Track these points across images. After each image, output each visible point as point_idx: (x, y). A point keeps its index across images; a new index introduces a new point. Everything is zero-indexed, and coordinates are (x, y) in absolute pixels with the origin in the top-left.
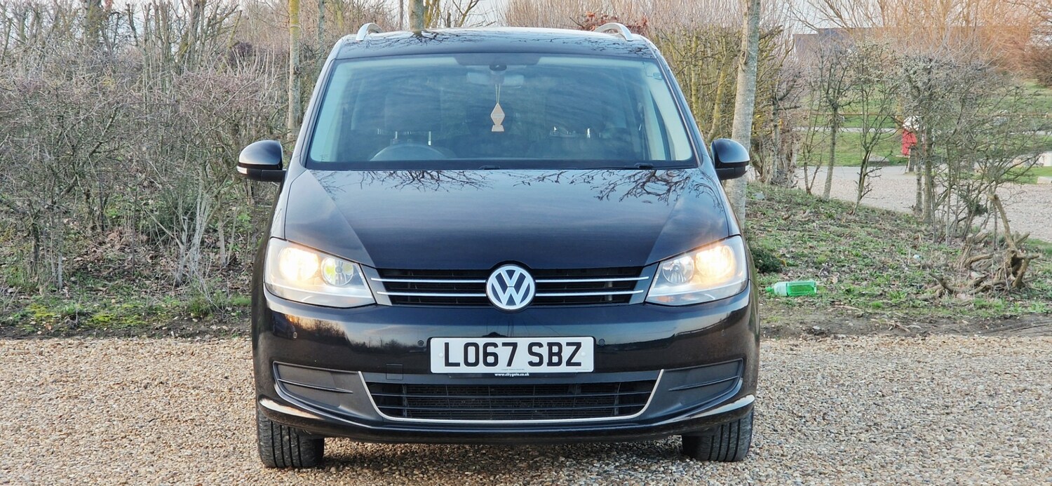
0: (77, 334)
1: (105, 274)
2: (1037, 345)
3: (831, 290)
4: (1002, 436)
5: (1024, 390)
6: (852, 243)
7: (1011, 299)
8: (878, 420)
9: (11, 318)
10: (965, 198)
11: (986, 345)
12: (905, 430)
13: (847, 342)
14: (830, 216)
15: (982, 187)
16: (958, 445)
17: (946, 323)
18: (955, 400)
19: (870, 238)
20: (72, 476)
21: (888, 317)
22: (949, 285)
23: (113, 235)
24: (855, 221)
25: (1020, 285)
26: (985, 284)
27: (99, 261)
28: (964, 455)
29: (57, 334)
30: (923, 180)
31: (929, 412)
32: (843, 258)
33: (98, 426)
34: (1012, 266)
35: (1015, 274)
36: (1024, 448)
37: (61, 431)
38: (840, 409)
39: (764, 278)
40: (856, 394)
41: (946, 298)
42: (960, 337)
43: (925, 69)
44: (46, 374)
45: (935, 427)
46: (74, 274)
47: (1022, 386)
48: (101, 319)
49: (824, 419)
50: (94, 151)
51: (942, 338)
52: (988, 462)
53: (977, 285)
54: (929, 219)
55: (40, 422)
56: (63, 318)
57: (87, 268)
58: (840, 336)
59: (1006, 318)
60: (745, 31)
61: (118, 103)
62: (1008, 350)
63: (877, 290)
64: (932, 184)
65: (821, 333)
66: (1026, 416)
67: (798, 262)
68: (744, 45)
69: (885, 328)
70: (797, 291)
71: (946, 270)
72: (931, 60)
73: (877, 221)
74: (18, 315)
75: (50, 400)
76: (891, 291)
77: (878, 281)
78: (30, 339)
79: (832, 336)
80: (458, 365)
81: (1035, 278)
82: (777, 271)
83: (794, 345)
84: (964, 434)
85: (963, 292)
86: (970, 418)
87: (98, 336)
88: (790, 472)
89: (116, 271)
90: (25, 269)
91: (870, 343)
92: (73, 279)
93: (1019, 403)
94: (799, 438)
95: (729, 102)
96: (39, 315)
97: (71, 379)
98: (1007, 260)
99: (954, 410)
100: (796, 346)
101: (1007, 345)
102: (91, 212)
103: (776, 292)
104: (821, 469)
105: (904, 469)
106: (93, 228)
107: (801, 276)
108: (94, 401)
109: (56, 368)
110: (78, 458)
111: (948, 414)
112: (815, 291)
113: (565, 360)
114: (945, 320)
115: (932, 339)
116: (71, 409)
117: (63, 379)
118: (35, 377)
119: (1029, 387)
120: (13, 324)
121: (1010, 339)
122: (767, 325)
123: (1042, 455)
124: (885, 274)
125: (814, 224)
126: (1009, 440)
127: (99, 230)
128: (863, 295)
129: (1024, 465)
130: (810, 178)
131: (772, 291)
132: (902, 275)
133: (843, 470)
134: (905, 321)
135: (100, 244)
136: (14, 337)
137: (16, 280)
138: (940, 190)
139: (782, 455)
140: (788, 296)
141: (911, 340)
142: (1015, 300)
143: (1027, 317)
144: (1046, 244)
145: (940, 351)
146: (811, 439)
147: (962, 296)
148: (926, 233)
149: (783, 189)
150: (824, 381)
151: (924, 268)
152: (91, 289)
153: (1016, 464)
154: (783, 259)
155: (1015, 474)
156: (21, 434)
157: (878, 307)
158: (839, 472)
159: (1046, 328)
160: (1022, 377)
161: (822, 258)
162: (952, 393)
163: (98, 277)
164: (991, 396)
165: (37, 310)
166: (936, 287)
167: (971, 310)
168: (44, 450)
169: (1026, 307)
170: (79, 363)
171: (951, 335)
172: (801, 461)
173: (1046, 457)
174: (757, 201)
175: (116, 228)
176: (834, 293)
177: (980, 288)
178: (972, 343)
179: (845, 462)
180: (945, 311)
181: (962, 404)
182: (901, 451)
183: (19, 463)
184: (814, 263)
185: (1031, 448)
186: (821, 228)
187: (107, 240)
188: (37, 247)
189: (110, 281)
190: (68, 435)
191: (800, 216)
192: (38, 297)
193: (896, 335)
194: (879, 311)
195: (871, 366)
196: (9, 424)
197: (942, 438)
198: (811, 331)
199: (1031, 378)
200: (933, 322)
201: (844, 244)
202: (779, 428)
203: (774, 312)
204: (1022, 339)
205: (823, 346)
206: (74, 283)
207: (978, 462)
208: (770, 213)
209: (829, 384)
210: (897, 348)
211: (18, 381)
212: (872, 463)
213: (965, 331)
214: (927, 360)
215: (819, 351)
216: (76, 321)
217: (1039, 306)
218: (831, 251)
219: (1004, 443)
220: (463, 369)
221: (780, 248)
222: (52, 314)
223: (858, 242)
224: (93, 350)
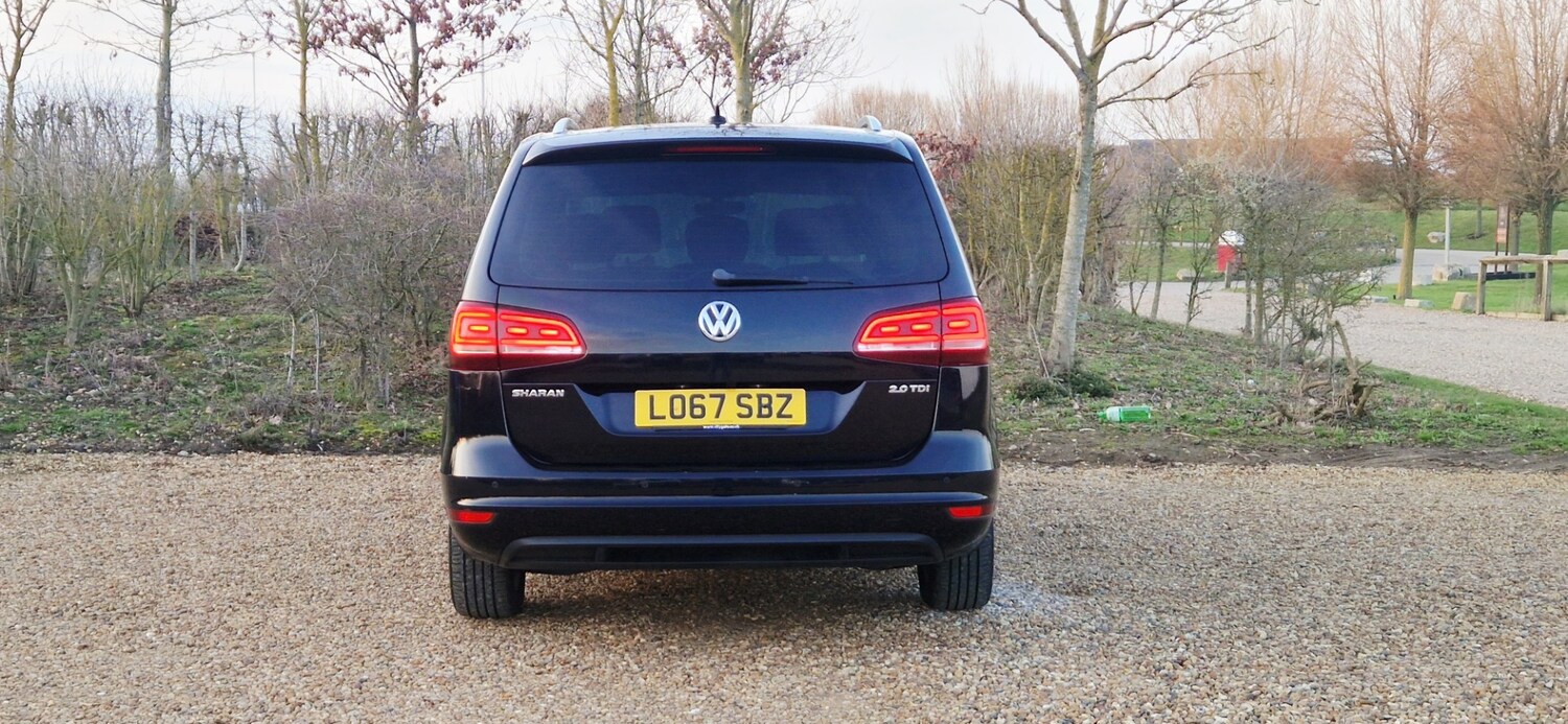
0: (405, 451)
1: (431, 389)
2: (1382, 476)
3: (1166, 416)
4: (1358, 574)
5: (1374, 525)
6: (1184, 366)
7: (1353, 427)
8: (1227, 554)
9: (339, 433)
10: (1299, 322)
11: (1329, 475)
12: (1256, 566)
13: (1185, 470)
14: (1159, 338)
15: (1318, 311)
16: (1313, 582)
17: (1286, 452)
18: (1303, 534)
19: (1202, 361)
20: (417, 599)
21: (1227, 446)
22: (1289, 412)
23: (438, 351)
24: (1185, 344)
25: (1362, 413)
26: (1324, 412)
27: (424, 376)
28: (1320, 593)
29: (385, 450)
30: (1254, 300)
31: (1279, 546)
32: (1176, 382)
33: (436, 547)
34: (1354, 393)
35: (1356, 402)
36: (1382, 586)
37: (400, 552)
38: (1186, 542)
39: (1096, 403)
40: (1201, 526)
41: (1285, 425)
42: (1302, 467)
43: (1258, 189)
44: (378, 492)
45: (1287, 562)
46: (400, 390)
47: (1372, 520)
48: (429, 436)
49: (1171, 552)
50: (423, 267)
51: (1285, 467)
52: (1347, 602)
53: (1317, 412)
54: (1260, 343)
55: (379, 542)
56: (391, 435)
57: (413, 384)
58: (1177, 464)
59: (1348, 448)
60: (1079, 151)
61: (448, 219)
62: (1352, 481)
63: (1213, 417)
64: (1261, 307)
65: (1157, 460)
66: (1380, 552)
67: (1129, 386)
68: (1077, 164)
69: (1223, 457)
70: (1129, 417)
71: (1283, 396)
72: (1264, 180)
73: (1207, 344)
74: (346, 431)
75: (386, 519)
76: (1228, 418)
77: (1214, 406)
78: (359, 455)
79: (1169, 463)
81: (1376, 407)
82: (1108, 395)
83: (1129, 473)
84: (1318, 570)
85: (1303, 420)
86: (1322, 553)
87: (426, 453)
88: (1143, 608)
89: (443, 387)
90: (352, 384)
91: (1209, 471)
92: (399, 394)
93: (1371, 539)
94: (1147, 572)
95: (1058, 225)
96: (367, 431)
97: (404, 498)
98: (1349, 387)
99: (1304, 545)
100: (1132, 473)
101: (1351, 475)
102: (416, 326)
103: (1108, 417)
104: (1176, 606)
105: (1260, 607)
106: (419, 343)
107: (1134, 400)
108: (430, 521)
109: (387, 485)
110: (421, 580)
111: (1298, 549)
112: (1149, 416)
114: (1286, 449)
115: (1273, 469)
116: (407, 529)
117: (397, 497)
118: (367, 495)
119: (1380, 522)
120: (342, 440)
121: (1354, 469)
122: (1102, 451)
123: (1402, 595)
124: (1220, 400)
125: (1144, 347)
126: (1366, 578)
127: (424, 345)
128: (1199, 421)
129: (1384, 605)
130: (1136, 295)
131: (1104, 416)
132: (1238, 401)
133: (1198, 607)
134: (1244, 449)
135: (426, 359)
136: (344, 453)
137: (343, 395)
138: (1271, 312)
139: (1133, 590)
140: (1121, 421)
141: (1250, 469)
142: (1357, 429)
143: (1370, 447)
144: (1381, 369)
145: (1282, 481)
146: (1160, 573)
147: (1303, 424)
148: (1258, 356)
149: (1107, 309)
150: (1166, 512)
151: (1260, 393)
152: (418, 406)
153: (1376, 604)
154: (1113, 383)
155: (1376, 614)
156: (361, 555)
157: (1216, 434)
158: (1194, 609)
159: (1390, 459)
160: (1370, 510)
161: (1154, 382)
162: (1300, 527)
163: (424, 393)
164: (1340, 530)
165: (365, 426)
166: (1274, 414)
167: (1311, 438)
168: (386, 572)
169: (1369, 437)
170: (410, 480)
171: (1292, 465)
172: (1152, 597)
173: (1406, 597)
174: (1083, 322)
175: (441, 344)
176: (1169, 418)
177: (1321, 416)
178: (1315, 473)
179: (1199, 599)
180: (1285, 438)
181: (1312, 538)
182: (1255, 588)
183: (362, 585)
184: (1145, 387)
185: (1389, 587)
186: (1151, 350)
187: (431, 356)
188: (363, 362)
189: (436, 397)
190: (408, 555)
191: (1128, 339)
192: (365, 413)
193: (1236, 464)
194: (1216, 438)
195: (1213, 496)
196: (348, 544)
197: (1296, 575)
198: (1146, 458)
199: (1380, 512)
200: (1273, 451)
201: (1176, 369)
202: (1125, 561)
203: (1108, 438)
204: (1367, 470)
205: (1160, 475)
206: (401, 398)
207: (1336, 601)
208: (1097, 334)
209: (1172, 515)
210: (1237, 478)
211: (352, 498)
212: (1225, 599)
213: (1306, 461)
214: (1271, 491)
215: (1156, 480)
216: (404, 438)
217: (1382, 436)
218: (1163, 375)
219: (1360, 581)
221: (1110, 371)
222: (380, 430)
223: (1190, 366)
224: (422, 468)
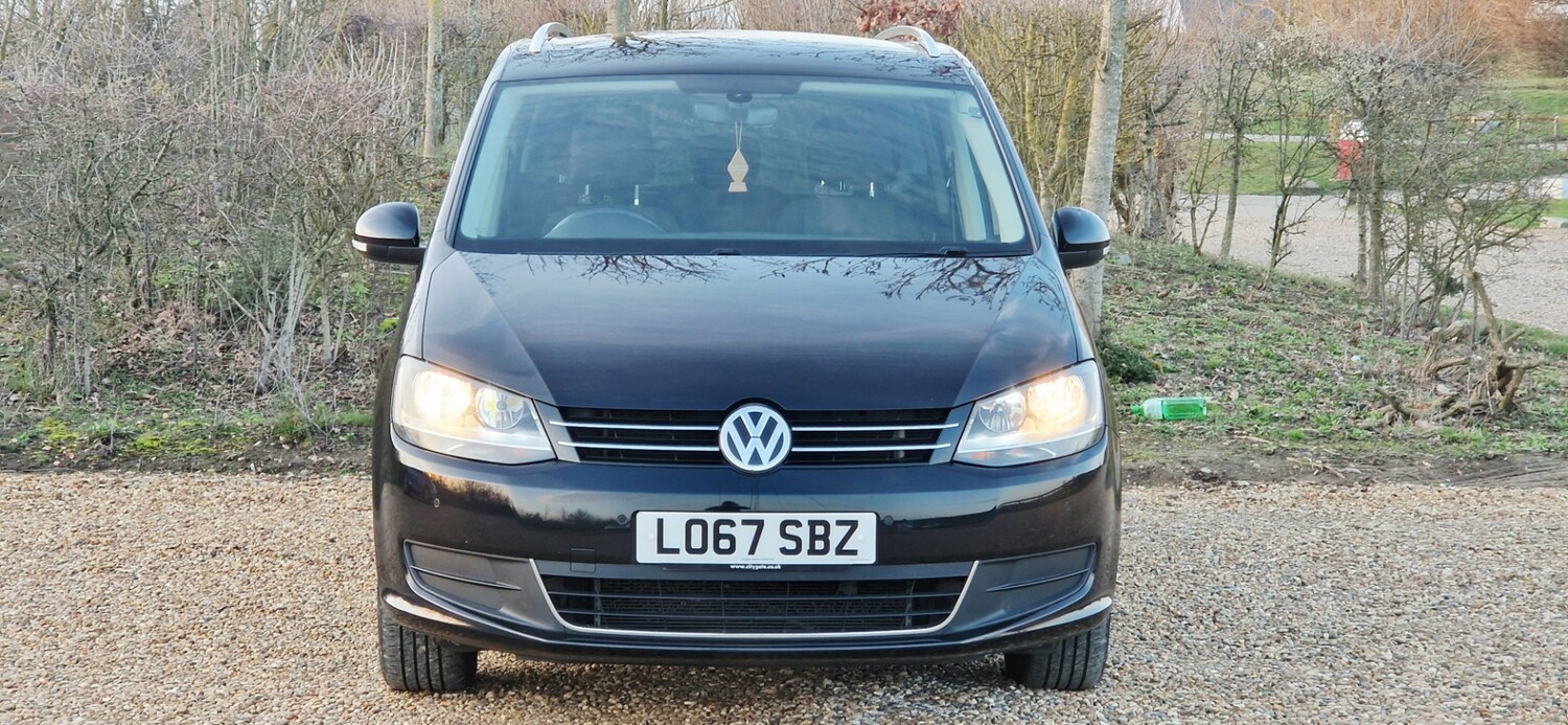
0: (112, 466)
1: (153, 373)
2: (1533, 502)
3: (1229, 410)
4: (1478, 653)
5: (1512, 578)
6: (1261, 336)
7: (1496, 428)
8: (1295, 624)
9: (14, 440)
10: (1431, 269)
11: (1457, 500)
12: (1334, 641)
13: (1251, 493)
14: (1229, 293)
15: (1456, 254)
16: (1412, 667)
17: (1399, 466)
18: (1409, 592)
19: (1287, 327)
20: (106, 699)
21: (1311, 455)
22: (1404, 406)
23: (166, 314)
24: (1266, 301)
25: (1510, 406)
26: (1458, 404)
27: (144, 353)
28: (1421, 684)
29: (82, 465)
30: (1368, 236)
31: (1371, 611)
32: (1247, 359)
33: (143, 617)
34: (1499, 379)
35: (1502, 390)
36: (1510, 673)
37: (89, 626)
38: (1239, 605)
39: (1131, 391)
40: (1263, 580)
41: (1399, 426)
42: (1420, 488)
43: (1373, 73)
44: (66, 531)
45: (1379, 636)
46: (107, 374)
47: (1509, 571)
48: (148, 443)
49: (1214, 621)
50: (139, 194)
51: (1392, 488)
52: (1456, 697)
53: (1446, 406)
54: (1377, 297)
55: (60, 610)
56: (91, 441)
57: (126, 364)
58: (1241, 483)
59: (1487, 459)
60: (1106, 22)
61: (175, 123)
62: (1489, 509)
63: (1297, 412)
64: (1381, 243)
65: (1213, 478)
66: (1514, 620)
67: (1181, 366)
68: (1105, 39)
69: (1308, 471)
70: (1178, 413)
71: (1399, 380)
72: (1382, 60)
73: (1299, 300)
74: (25, 436)
75: (73, 573)
76: (1319, 414)
77: (1299, 396)
78: (43, 473)
79: (1229, 483)
80: (676, 551)
81: (1532, 394)
82: (1148, 379)
83: (1171, 497)
84: (1421, 648)
85: (1426, 417)
86: (1431, 622)
87: (142, 469)
88: (1164, 708)
89: (170, 369)
90: (35, 365)
91: (1285, 495)
92: (106, 381)
93: (1504, 599)
94: (1178, 652)
95: (1080, 123)
96: (56, 436)
97: (103, 540)
98: (1491, 369)
99: (1408, 609)
100: (1175, 498)
101: (1488, 501)
102: (134, 281)
103: (1146, 413)
104: (1209, 705)
105: (1332, 705)
106: (136, 305)
107: (1185, 388)
108: (139, 576)
109: (81, 520)
110: (116, 670)
111: (1398, 615)
112: (1205, 412)
113: (834, 545)
114: (1397, 461)
115: (1378, 491)
116: (104, 589)
117: (92, 539)
118: (50, 536)
119: (1519, 574)
120: (18, 450)
121: (1493, 491)
122: (1133, 465)
123: (1536, 686)
124: (1309, 386)
125: (1205, 305)
126: (1489, 660)
127: (144, 306)
128: (1276, 419)
129: (1509, 702)
130: (1200, 226)
131: (1141, 413)
132: (1335, 389)
133: (1242, 706)
134: (1338, 461)
135: (147, 327)
136: (19, 470)
137: (22, 382)
138: (1393, 252)
139: (1153, 681)
140: (1163, 420)
141: (1345, 491)
142: (1502, 430)
143: (1519, 458)
144: (1550, 336)
145: (1389, 509)
146: (1195, 653)
147: (1424, 424)
148: (1371, 318)
149: (1159, 246)
150: (1216, 558)
151: (1367, 376)
152: (133, 397)
153: (1497, 700)
154: (1157, 362)
155: (1495, 716)
156: (31, 630)
157: (1299, 438)
158: (1236, 709)
159: (1546, 475)
160: (1509, 556)
161: (1215, 359)
162: (1404, 581)
163: (143, 378)
164: (1462, 586)
165: (53, 429)
166: (1384, 409)
167: (1436, 445)
168: (65, 657)
169: (1518, 442)
170: (114, 512)
171: (1406, 484)
172: (1179, 691)
173: (1542, 689)
174: (1121, 267)
175: (170, 304)
176: (1234, 414)
177: (1451, 411)
178: (1434, 498)
179: (1245, 693)
180: (1397, 445)
181: (1419, 599)
182: (1327, 677)
183: (28, 677)
184: (1203, 367)
185: (1520, 674)
186: (1216, 311)
187: (156, 322)
188: (52, 334)
189: (161, 385)
190: (101, 631)
191: (1183, 293)
192: (54, 408)
193: (1325, 483)
194: (1299, 445)
195: (1287, 534)
196: (13, 612)
197: (1389, 656)
198: (1197, 475)
199: (1523, 557)
200: (1380, 463)
201: (1249, 339)
202: (1147, 634)
203: (1144, 444)
204: (1511, 492)
205: (1215, 500)
206: (108, 386)
207: (1441, 695)
208: (1140, 287)
209: (1223, 563)
210: (1325, 505)
211: (26, 541)
212: (1283, 694)
213: (1426, 478)
214: (1370, 525)
215: (1209, 508)
216: (110, 447)
217: (1536, 440)
218: (1230, 349)
219: (1480, 664)
220: (684, 558)
221: (1153, 343)
222: (75, 435)
223: (1270, 334)
224: (136, 492)
